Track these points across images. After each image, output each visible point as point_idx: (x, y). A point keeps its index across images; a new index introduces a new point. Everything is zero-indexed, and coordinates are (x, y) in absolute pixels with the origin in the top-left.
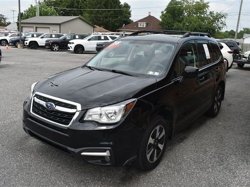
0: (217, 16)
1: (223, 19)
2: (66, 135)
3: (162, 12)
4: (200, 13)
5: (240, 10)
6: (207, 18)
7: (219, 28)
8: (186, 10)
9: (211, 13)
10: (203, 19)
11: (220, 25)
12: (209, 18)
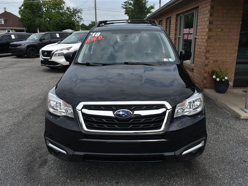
0: (74, 11)
1: (79, 14)
2: (163, 140)
3: (20, 8)
4: (58, 8)
5: (95, 5)
6: (65, 13)
7: (78, 22)
8: (44, 5)
9: (68, 8)
10: (62, 14)
11: (78, 20)
12: (67, 13)
